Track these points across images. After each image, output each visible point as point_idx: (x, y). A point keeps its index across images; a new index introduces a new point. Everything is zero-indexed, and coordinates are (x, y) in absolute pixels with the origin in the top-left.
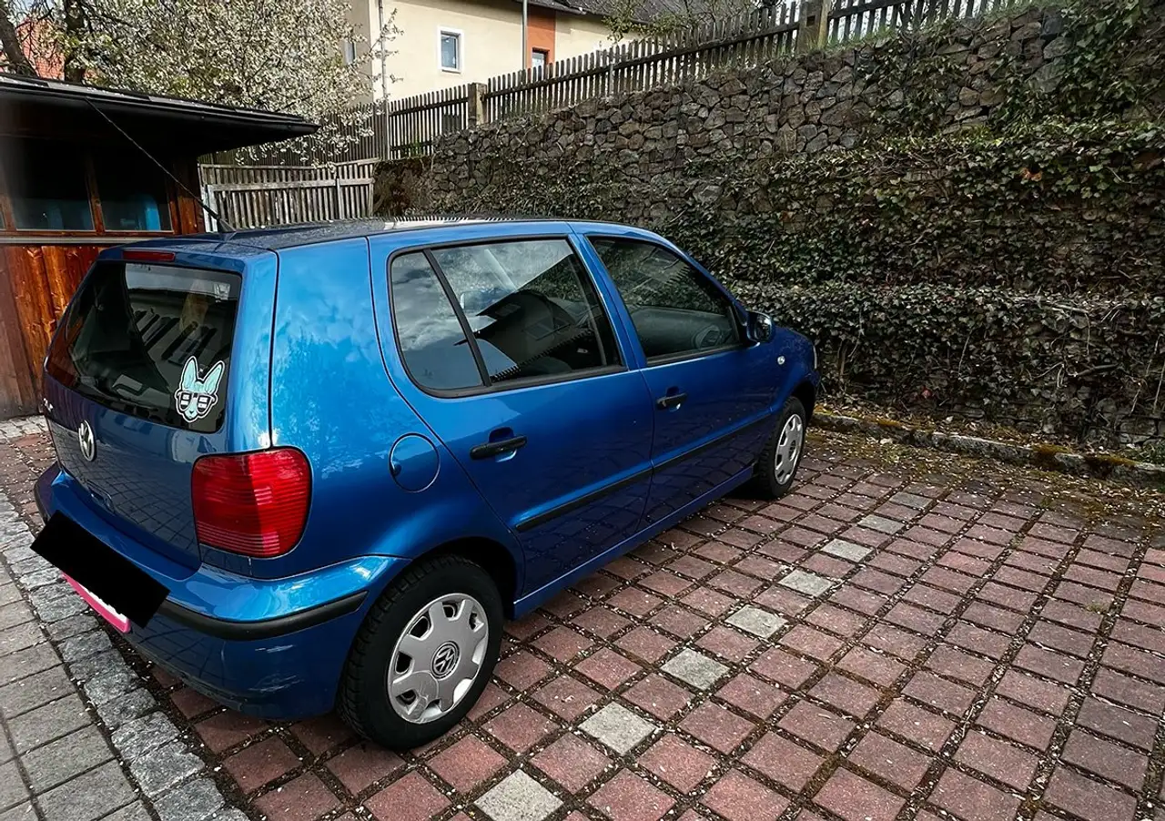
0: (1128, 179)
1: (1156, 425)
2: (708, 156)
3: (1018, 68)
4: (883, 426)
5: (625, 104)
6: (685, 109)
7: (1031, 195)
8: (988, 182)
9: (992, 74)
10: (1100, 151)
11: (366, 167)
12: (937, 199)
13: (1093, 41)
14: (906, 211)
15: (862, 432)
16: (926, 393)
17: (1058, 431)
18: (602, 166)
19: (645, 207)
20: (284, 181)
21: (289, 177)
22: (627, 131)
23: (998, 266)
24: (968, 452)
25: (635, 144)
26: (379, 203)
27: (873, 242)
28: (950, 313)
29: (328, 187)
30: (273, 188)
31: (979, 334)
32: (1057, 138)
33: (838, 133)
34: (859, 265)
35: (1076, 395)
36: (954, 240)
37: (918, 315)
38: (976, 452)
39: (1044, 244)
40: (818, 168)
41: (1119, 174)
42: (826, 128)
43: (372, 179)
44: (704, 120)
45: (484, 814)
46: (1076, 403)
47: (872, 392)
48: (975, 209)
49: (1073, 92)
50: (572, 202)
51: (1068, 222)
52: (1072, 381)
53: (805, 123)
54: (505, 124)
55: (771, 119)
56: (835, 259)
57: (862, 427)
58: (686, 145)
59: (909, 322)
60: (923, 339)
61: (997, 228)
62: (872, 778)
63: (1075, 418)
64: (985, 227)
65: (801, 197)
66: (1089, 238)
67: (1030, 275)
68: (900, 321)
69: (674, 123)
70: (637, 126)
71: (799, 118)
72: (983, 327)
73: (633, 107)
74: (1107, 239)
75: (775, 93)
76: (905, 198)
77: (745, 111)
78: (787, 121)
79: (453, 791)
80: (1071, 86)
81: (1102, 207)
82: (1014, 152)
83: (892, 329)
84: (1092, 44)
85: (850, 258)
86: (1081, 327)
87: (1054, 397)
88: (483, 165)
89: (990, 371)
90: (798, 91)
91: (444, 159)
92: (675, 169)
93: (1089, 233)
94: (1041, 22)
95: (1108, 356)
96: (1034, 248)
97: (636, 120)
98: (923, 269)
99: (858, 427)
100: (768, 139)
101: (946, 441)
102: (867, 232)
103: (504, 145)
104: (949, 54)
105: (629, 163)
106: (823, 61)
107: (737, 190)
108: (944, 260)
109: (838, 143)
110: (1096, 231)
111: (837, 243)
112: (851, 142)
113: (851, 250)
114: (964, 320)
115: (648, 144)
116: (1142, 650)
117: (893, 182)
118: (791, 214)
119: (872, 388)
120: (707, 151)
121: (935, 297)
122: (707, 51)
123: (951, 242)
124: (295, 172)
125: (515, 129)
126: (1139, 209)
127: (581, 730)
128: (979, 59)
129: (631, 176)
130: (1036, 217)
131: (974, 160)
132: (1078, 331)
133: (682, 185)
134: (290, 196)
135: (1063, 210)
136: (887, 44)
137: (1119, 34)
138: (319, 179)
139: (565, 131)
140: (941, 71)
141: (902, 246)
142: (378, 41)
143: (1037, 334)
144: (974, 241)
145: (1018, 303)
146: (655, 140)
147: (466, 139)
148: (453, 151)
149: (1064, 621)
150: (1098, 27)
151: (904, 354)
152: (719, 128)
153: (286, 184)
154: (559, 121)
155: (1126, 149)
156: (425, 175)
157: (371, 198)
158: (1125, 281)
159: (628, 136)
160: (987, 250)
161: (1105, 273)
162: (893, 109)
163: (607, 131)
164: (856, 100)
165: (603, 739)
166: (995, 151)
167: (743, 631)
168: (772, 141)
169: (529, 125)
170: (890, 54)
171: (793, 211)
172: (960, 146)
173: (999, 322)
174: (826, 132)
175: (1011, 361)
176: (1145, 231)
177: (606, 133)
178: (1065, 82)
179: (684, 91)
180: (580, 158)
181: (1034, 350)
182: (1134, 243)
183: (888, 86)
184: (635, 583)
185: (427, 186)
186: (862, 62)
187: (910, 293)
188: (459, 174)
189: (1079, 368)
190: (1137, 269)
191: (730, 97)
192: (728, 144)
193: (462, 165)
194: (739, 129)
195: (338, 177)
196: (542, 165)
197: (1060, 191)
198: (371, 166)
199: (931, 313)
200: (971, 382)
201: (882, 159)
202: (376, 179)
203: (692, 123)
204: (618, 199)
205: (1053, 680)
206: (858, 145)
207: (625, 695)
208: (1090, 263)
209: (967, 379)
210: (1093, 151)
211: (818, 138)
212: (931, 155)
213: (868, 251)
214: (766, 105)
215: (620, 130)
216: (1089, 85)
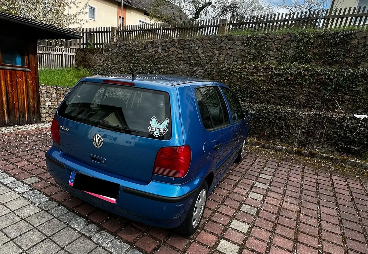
0: (314, 81)
1: (322, 144)
2: (198, 61)
3: (285, 48)
4: (256, 142)
5: (172, 42)
6: (191, 46)
7: (291, 82)
8: (280, 78)
9: (278, 49)
10: (308, 73)
11: (73, 49)
12: (266, 81)
13: (303, 44)
14: (258, 83)
15: (250, 144)
16: (265, 134)
17: (299, 145)
18: (164, 60)
19: (180, 74)
20: (44, 51)
21: (46, 49)
22: (172, 50)
23: (281, 100)
24: (279, 150)
25: (175, 54)
26: (77, 62)
27: (249, 91)
28: (273, 112)
29: (60, 55)
30: (40, 52)
31: (280, 119)
32: (297, 68)
33: (236, 59)
34: (245, 97)
35: (303, 136)
36: (270, 92)
37: (264, 112)
38: (281, 151)
39: (293, 96)
40: (233, 69)
41: (312, 79)
42: (233, 57)
43: (75, 54)
44: (197, 50)
45: (221, 252)
46: (303, 138)
47: (251, 133)
48: (277, 85)
49: (299, 56)
50: (156, 70)
51: (299, 90)
52: (303, 132)
53: (227, 55)
54: (131, 42)
55: (217, 52)
56: (238, 95)
57: (250, 143)
58: (191, 57)
59: (262, 114)
60: (265, 119)
61: (281, 90)
62: (307, 234)
63: (303, 142)
64: (279, 89)
65: (229, 76)
66: (304, 95)
67: (290, 103)
68: (259, 114)
69: (188, 49)
70: (176, 49)
71: (225, 53)
72: (281, 117)
73: (175, 43)
74: (308, 95)
75: (219, 45)
76: (258, 79)
77: (210, 49)
78: (222, 54)
79: (208, 246)
80: (298, 55)
81: (308, 87)
82: (286, 71)
83: (257, 116)
84: (303, 45)
85: (242, 95)
86: (305, 118)
87: (298, 136)
88: (122, 54)
89: (282, 129)
90: (225, 45)
91: (107, 51)
92: (187, 63)
93: (304, 94)
94: (290, 37)
95: (311, 126)
96: (291, 96)
97: (175, 47)
98: (262, 99)
99: (249, 143)
100: (216, 58)
101: (274, 147)
102: (247, 88)
103: (130, 49)
104: (267, 42)
105: (173, 60)
106: (232, 38)
107: (209, 72)
108: (268, 98)
109: (236, 62)
110: (306, 93)
111: (239, 90)
112: (240, 62)
113: (242, 92)
114: (276, 114)
115: (179, 55)
116: (345, 200)
117: (255, 75)
118: (225, 81)
119: (250, 132)
120: (198, 59)
121: (268, 108)
122: (191, 29)
123: (270, 93)
124: (48, 48)
125: (134, 44)
126: (316, 88)
127: (231, 228)
128: (275, 44)
129: (173, 64)
130: (292, 88)
131: (276, 71)
132: (304, 119)
133: (192, 69)
134: (46, 56)
135: (298, 87)
136: (250, 36)
137: (309, 43)
138: (57, 51)
139: (152, 47)
140: (265, 46)
141: (256, 93)
142: (83, 8)
143: (294, 119)
144: (276, 93)
145: (289, 111)
146: (181, 54)
147: (116, 45)
148: (111, 48)
149: (325, 194)
150: (305, 41)
151: (260, 123)
152: (201, 53)
153: (45, 52)
154: (150, 44)
155: (314, 73)
156: (95, 55)
157: (74, 60)
158: (313, 107)
159: (173, 52)
160: (279, 96)
161: (308, 104)
162: (252, 54)
163: (166, 49)
164: (242, 50)
165: (238, 229)
166: (281, 70)
167: (254, 199)
168: (217, 59)
169: (139, 44)
170: (252, 39)
171: (226, 80)
172: (272, 67)
173: (285, 115)
174: (233, 58)
175: (288, 126)
176: (317, 94)
177: (165, 50)
178: (296, 53)
179: (191, 41)
180: (156, 57)
181: (293, 124)
182: (315, 97)
183: (251, 48)
184: (218, 186)
185: (96, 58)
186: (244, 40)
187: (262, 106)
188: (113, 56)
189: (304, 129)
190: (315, 104)
191: (205, 44)
192: (204, 58)
193: (114, 53)
194: (208, 54)
195: (63, 51)
196: (143, 57)
197: (298, 82)
198: (75, 49)
199: (268, 112)
200: (278, 131)
201: (251, 68)
202: (76, 54)
203: (193, 50)
204: (171, 70)
205: (331, 208)
206: (242, 63)
207: (236, 217)
208: (304, 101)
209: (277, 130)
210: (306, 73)
211: (231, 60)
212: (265, 69)
213: (247, 93)
214: (216, 48)
215: (170, 49)
216: (302, 55)
